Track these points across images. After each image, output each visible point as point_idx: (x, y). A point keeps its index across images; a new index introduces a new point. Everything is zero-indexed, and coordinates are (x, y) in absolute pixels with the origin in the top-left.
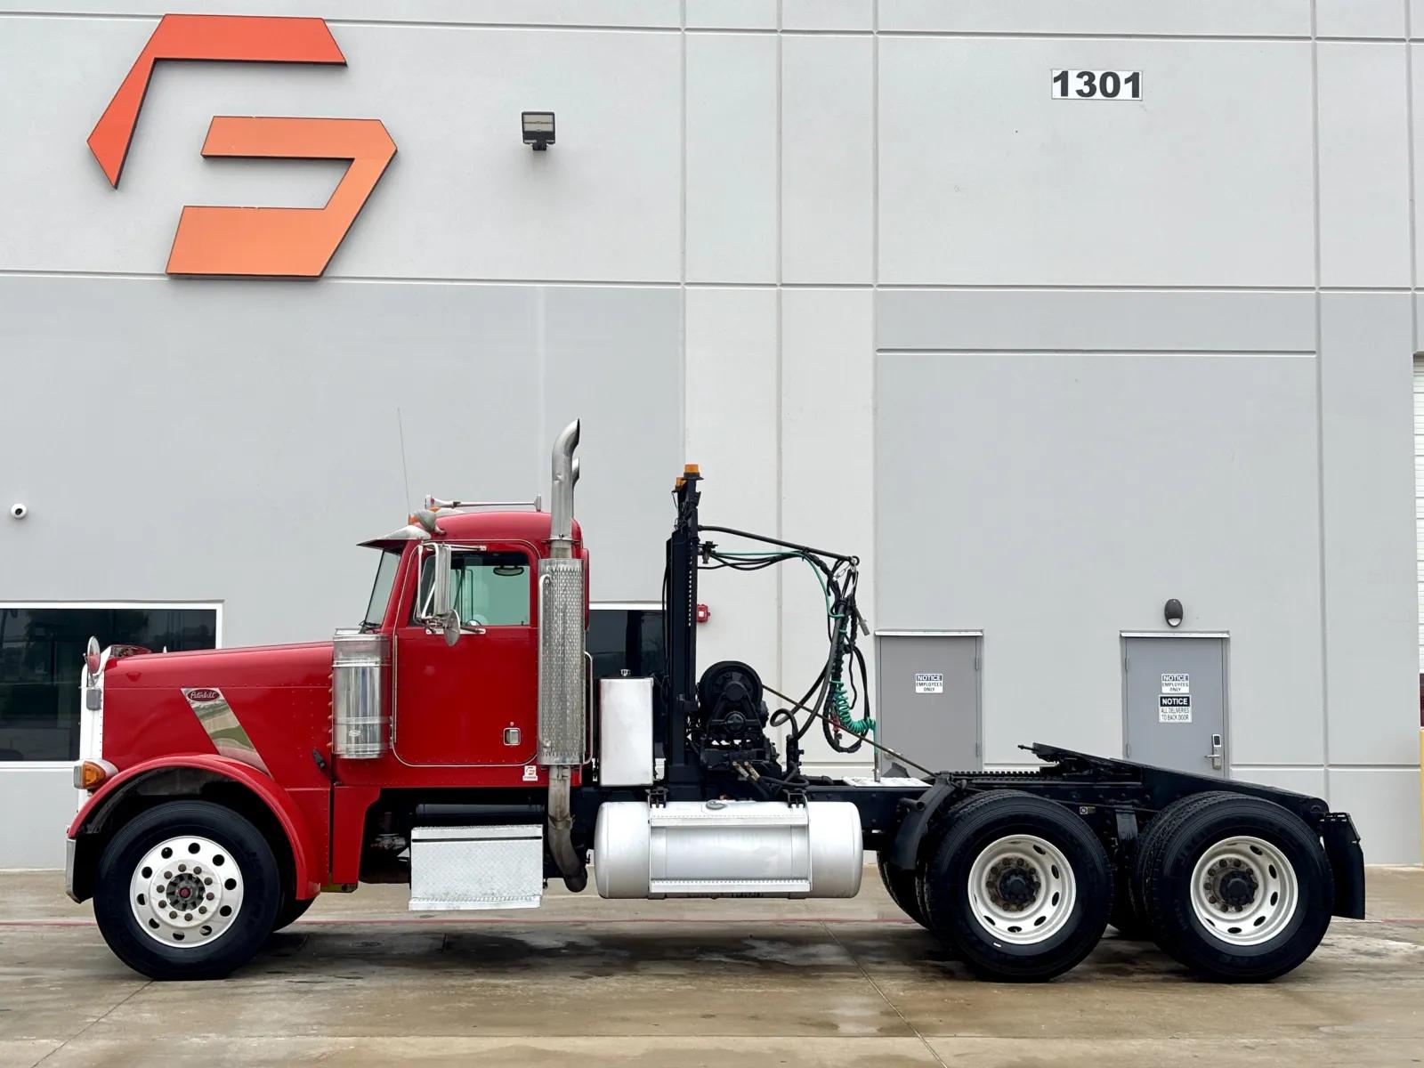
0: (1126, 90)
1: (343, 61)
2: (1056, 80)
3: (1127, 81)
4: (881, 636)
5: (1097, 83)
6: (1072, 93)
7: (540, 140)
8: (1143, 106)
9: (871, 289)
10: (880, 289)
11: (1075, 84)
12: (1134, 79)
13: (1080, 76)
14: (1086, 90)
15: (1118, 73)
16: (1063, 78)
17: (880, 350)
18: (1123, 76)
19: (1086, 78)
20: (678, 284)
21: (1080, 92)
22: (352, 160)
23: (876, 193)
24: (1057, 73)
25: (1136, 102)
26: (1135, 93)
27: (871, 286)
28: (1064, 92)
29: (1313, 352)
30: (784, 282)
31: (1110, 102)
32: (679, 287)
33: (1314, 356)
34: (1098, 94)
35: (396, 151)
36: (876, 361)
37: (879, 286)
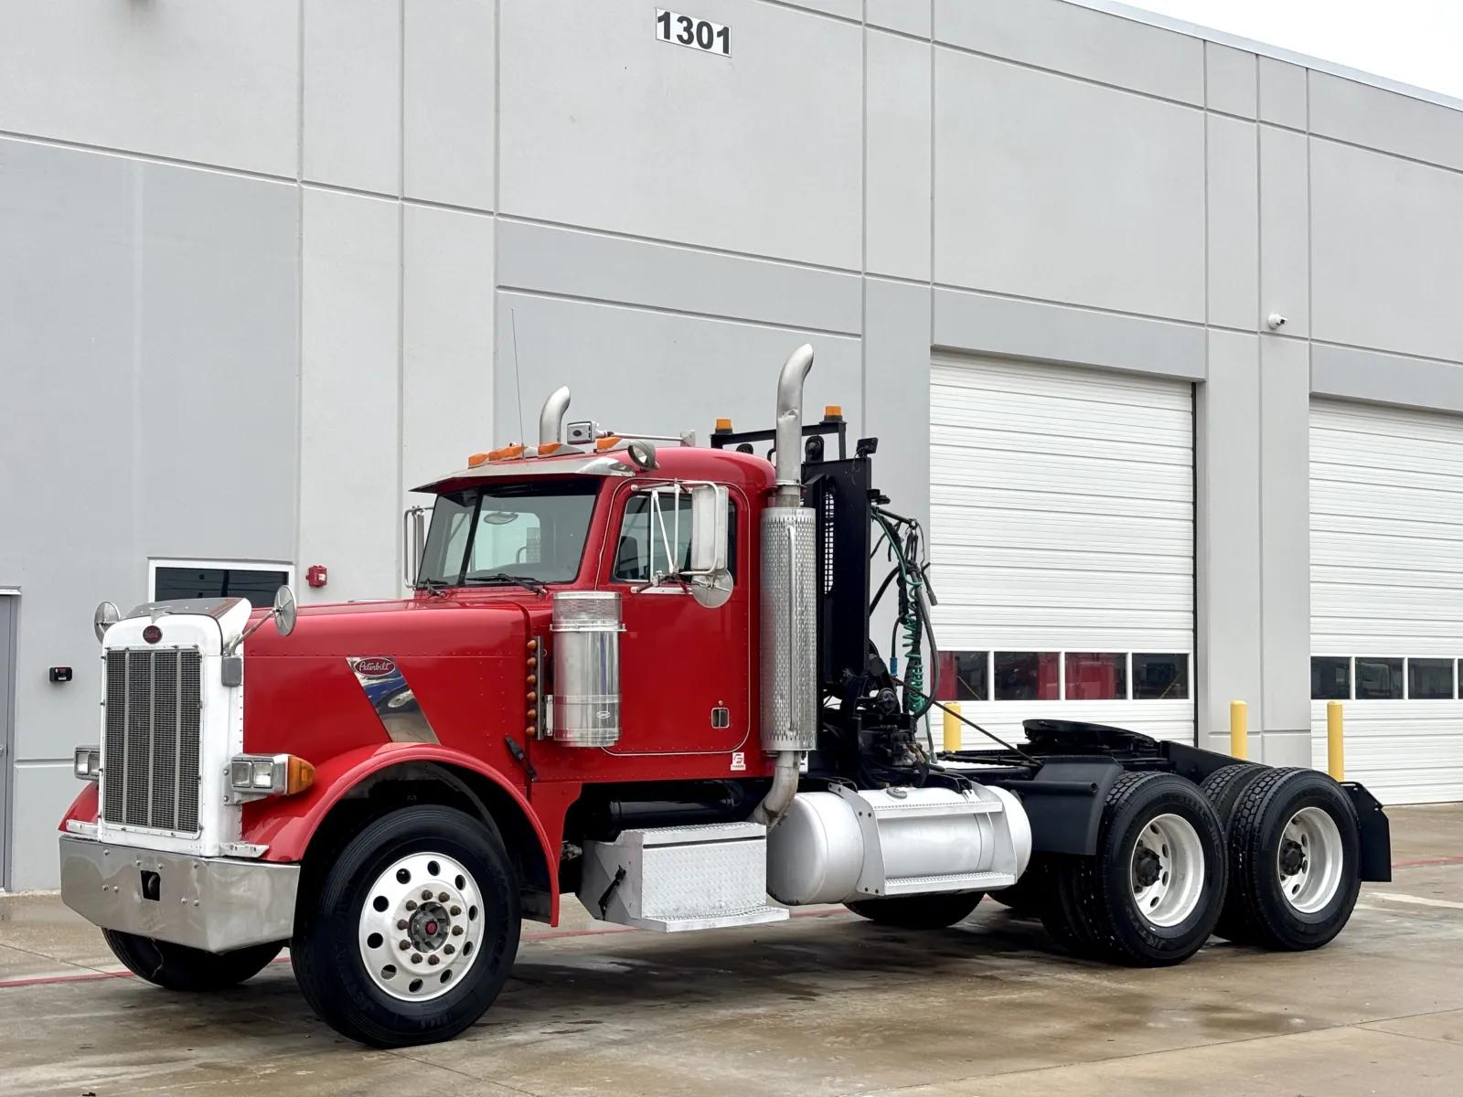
0: (718, 43)
2: (660, 19)
3: (719, 34)
5: (694, 30)
6: (674, 39)
8: (731, 64)
9: (492, 217)
10: (501, 219)
11: (677, 28)
12: (724, 33)
13: (681, 20)
14: (685, 36)
15: (712, 24)
16: (665, 18)
17: (500, 287)
18: (717, 28)
19: (685, 24)
20: (295, 181)
21: (680, 37)
23: (497, 111)
24: (661, 13)
25: (724, 59)
26: (726, 50)
27: (492, 213)
28: (667, 35)
29: (859, 336)
30: (406, 196)
31: (703, 53)
32: (295, 185)
33: (860, 340)
34: (695, 44)
36: (496, 299)
37: (500, 215)
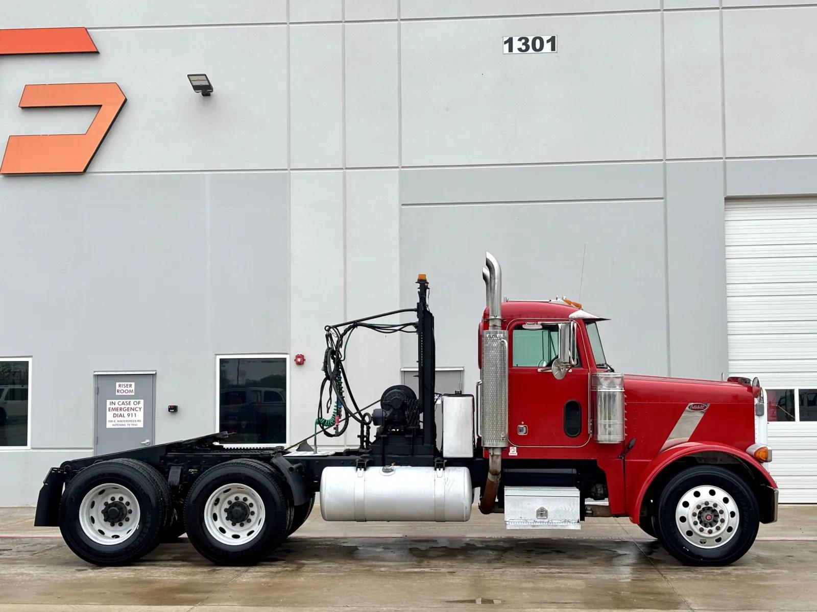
0: (547, 47)
1: (96, 51)
2: (506, 42)
3: (548, 41)
4: (404, 371)
5: (530, 43)
6: (515, 50)
7: (205, 90)
8: (558, 56)
9: (398, 169)
10: (403, 169)
11: (517, 44)
12: (552, 40)
13: (520, 40)
14: (524, 48)
15: (542, 37)
16: (510, 41)
17: (403, 205)
18: (545, 39)
19: (523, 41)
20: (287, 170)
21: (520, 50)
22: (101, 106)
23: (400, 114)
24: (506, 39)
25: (554, 54)
26: (553, 49)
27: (398, 167)
28: (511, 50)
29: (662, 198)
30: (347, 167)
31: (538, 54)
32: (287, 172)
33: (663, 201)
34: (531, 50)
35: (126, 100)
36: (401, 211)
37: (402, 167)
